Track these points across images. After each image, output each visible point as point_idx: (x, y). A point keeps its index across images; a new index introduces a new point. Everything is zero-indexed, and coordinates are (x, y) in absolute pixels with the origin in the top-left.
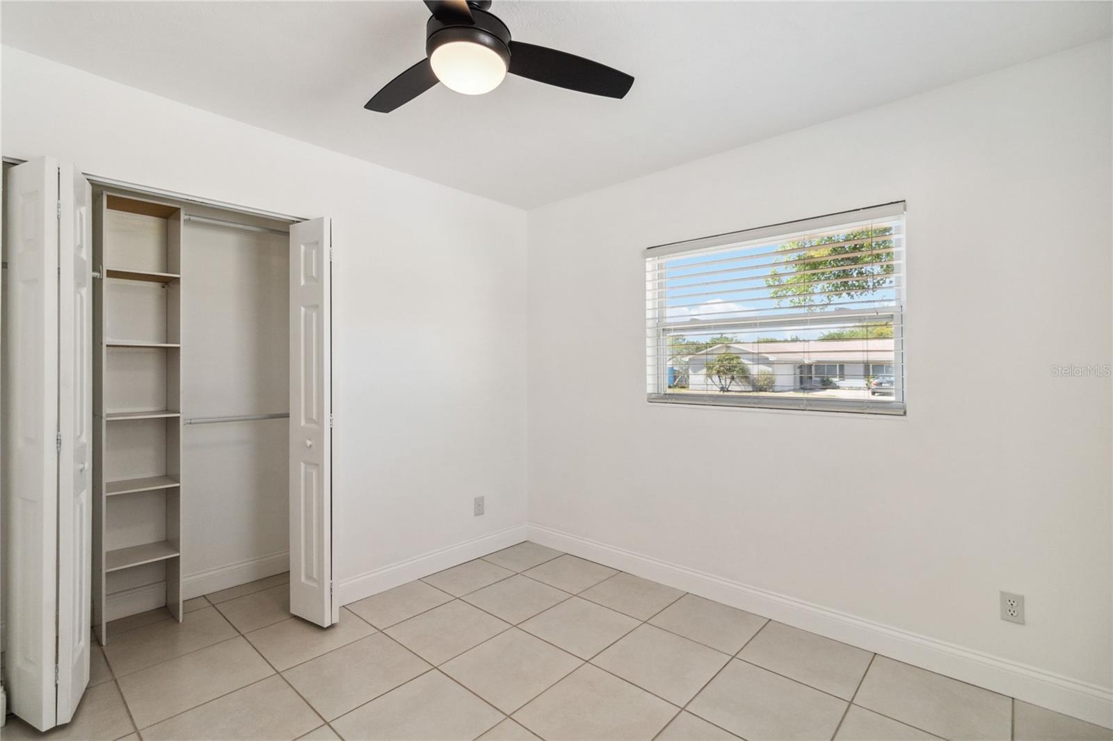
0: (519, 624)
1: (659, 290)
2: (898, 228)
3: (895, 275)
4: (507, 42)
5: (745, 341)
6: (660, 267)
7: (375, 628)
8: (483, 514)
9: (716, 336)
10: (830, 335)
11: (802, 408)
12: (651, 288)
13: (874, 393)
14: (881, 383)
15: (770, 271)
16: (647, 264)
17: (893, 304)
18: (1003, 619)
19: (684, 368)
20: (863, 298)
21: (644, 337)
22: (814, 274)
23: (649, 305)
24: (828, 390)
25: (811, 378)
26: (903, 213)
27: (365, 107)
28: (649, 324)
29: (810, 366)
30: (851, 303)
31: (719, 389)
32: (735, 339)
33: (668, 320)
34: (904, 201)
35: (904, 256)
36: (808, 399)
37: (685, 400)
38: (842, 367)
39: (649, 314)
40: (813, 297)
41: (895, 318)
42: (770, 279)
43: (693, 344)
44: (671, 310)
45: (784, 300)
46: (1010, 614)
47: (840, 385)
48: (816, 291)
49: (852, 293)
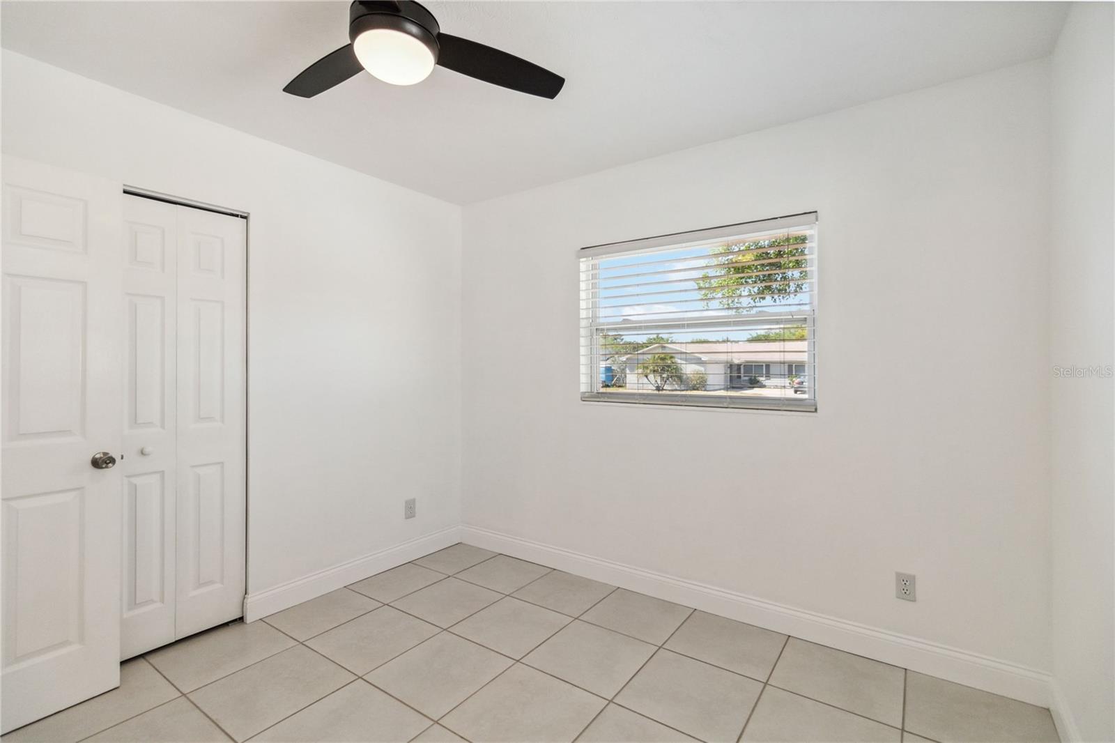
0: (449, 628)
1: (593, 290)
2: (812, 236)
3: (808, 281)
4: (435, 33)
5: (680, 340)
6: (594, 267)
7: (295, 640)
8: (414, 516)
9: (652, 337)
10: (758, 336)
11: (725, 405)
12: (584, 289)
13: (796, 392)
14: (803, 382)
15: (699, 274)
16: (581, 264)
17: (807, 308)
18: (897, 597)
19: (622, 367)
20: (784, 302)
21: (578, 337)
22: (742, 278)
23: (583, 305)
24: (755, 389)
25: (739, 377)
26: (815, 223)
27: (284, 90)
28: (583, 323)
29: (739, 366)
30: (774, 306)
31: (655, 388)
32: (670, 339)
33: (602, 320)
34: (816, 212)
35: (816, 262)
36: (731, 398)
37: (618, 398)
38: (768, 366)
39: (583, 314)
40: (742, 300)
41: (808, 321)
42: (701, 282)
43: (630, 343)
44: (603, 309)
45: (713, 301)
46: (903, 592)
47: (766, 384)
48: (743, 294)
49: (776, 297)
